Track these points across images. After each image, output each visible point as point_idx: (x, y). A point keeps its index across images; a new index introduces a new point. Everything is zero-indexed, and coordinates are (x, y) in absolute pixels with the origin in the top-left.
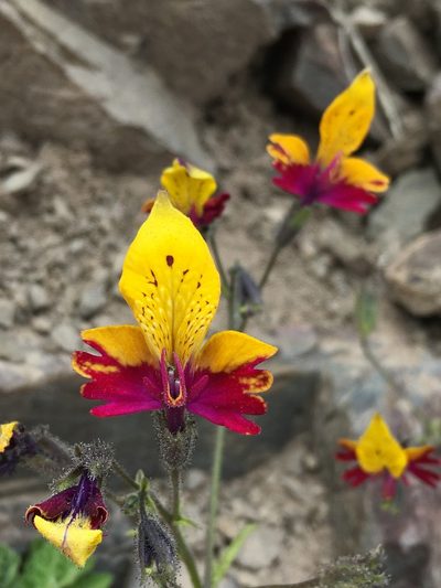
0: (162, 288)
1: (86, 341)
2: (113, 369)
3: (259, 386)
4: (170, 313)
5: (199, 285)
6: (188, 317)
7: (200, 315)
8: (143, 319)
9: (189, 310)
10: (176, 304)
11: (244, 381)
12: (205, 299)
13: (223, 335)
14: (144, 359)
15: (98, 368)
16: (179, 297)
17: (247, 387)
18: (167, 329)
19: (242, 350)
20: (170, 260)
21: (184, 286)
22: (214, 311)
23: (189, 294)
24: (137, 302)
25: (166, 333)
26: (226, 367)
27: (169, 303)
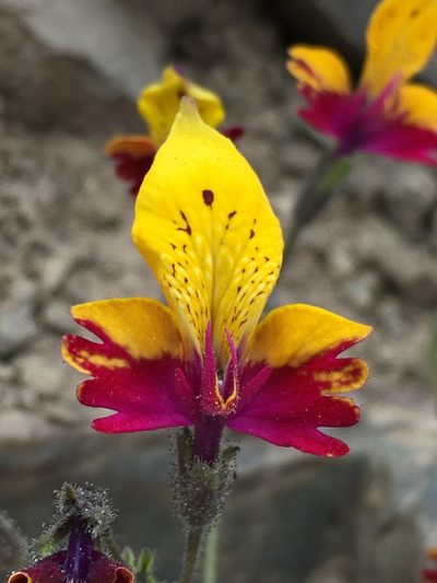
0: (198, 238)
1: (78, 321)
2: (120, 363)
3: (347, 383)
4: (209, 276)
5: (252, 234)
6: (236, 281)
7: (257, 277)
8: (173, 281)
9: (238, 270)
10: (219, 262)
11: (323, 377)
12: (262, 254)
13: (287, 311)
14: (166, 349)
15: (99, 360)
16: (224, 251)
17: (327, 385)
18: (205, 301)
19: (318, 331)
20: (208, 197)
21: (230, 235)
22: (277, 272)
23: (239, 247)
24: (164, 256)
25: (204, 306)
26: (292, 357)
27: (209, 260)
